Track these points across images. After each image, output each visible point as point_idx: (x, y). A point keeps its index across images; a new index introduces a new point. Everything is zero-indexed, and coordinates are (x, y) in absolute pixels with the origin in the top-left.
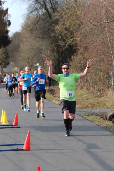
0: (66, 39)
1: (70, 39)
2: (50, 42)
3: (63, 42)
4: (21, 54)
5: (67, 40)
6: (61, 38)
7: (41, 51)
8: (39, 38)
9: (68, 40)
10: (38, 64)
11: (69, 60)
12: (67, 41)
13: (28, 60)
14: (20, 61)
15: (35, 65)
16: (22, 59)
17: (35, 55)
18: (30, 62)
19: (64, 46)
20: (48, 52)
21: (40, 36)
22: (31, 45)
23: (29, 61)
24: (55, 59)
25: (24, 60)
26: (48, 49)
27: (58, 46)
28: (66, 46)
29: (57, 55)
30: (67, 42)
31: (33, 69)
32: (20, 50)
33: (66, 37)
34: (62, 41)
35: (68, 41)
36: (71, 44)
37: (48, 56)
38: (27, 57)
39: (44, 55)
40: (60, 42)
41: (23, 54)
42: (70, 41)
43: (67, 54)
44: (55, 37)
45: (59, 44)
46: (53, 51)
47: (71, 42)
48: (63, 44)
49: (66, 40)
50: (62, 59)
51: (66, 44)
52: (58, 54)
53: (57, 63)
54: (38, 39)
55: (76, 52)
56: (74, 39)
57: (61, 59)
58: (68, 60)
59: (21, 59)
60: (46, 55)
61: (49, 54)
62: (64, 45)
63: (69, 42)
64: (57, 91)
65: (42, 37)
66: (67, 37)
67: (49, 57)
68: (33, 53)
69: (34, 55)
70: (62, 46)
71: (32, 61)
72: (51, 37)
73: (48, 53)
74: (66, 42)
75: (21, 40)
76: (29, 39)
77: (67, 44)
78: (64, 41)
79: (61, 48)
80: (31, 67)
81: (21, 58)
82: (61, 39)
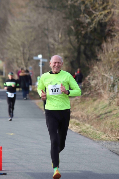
0: (94, 12)
1: (101, 11)
2: (64, 16)
3: (88, 17)
4: (10, 37)
5: (96, 13)
6: (84, 8)
7: (46, 32)
8: (44, 7)
9: (98, 13)
10: (40, 56)
11: (98, 50)
12: (95, 15)
13: (21, 49)
14: (8, 49)
15: (35, 58)
16: (12, 45)
17: (34, 40)
18: (25, 51)
19: (89, 24)
20: (58, 35)
21: (46, 4)
22: (29, 21)
23: (23, 50)
24: (72, 47)
25: (14, 48)
26: (59, 29)
27: (79, 24)
28: (94, 25)
29: (76, 40)
30: (95, 17)
31: (31, 64)
32: (9, 30)
33: (94, 8)
34: (86, 15)
35: (97, 16)
36: (102, 20)
37: (60, 41)
38: (20, 43)
39: (51, 40)
40: (83, 16)
41: (12, 36)
42: (101, 14)
43: (94, 40)
44: (73, 6)
45: (80, 19)
46: (69, 32)
47: (102, 16)
48: (87, 21)
49: (93, 14)
50: (85, 48)
51: (92, 20)
52: (77, 38)
53: (76, 54)
54: (41, 10)
55: (112, 37)
56: (109, 11)
57: (83, 47)
58: (96, 50)
59: (10, 46)
60: (55, 40)
61: (61, 38)
62: (89, 22)
63: (99, 16)
64: (75, 107)
65: (48, 6)
66: (96, 8)
67: (62, 43)
68: (32, 36)
69: (33, 38)
70: (85, 25)
71: (30, 51)
72: (65, 7)
73: (60, 36)
74: (93, 17)
75: (10, 11)
76: (24, 10)
77: (95, 20)
78: (90, 14)
79: (83, 27)
80: (27, 61)
81: (9, 43)
82: (84, 10)
